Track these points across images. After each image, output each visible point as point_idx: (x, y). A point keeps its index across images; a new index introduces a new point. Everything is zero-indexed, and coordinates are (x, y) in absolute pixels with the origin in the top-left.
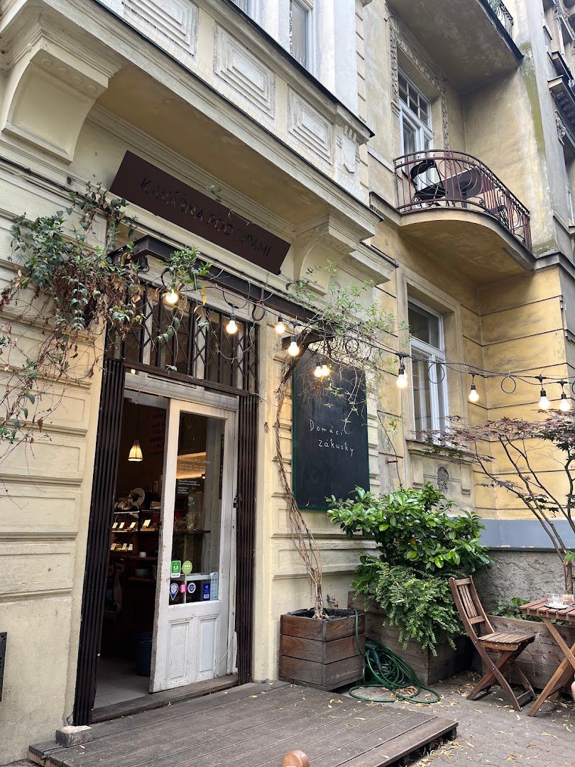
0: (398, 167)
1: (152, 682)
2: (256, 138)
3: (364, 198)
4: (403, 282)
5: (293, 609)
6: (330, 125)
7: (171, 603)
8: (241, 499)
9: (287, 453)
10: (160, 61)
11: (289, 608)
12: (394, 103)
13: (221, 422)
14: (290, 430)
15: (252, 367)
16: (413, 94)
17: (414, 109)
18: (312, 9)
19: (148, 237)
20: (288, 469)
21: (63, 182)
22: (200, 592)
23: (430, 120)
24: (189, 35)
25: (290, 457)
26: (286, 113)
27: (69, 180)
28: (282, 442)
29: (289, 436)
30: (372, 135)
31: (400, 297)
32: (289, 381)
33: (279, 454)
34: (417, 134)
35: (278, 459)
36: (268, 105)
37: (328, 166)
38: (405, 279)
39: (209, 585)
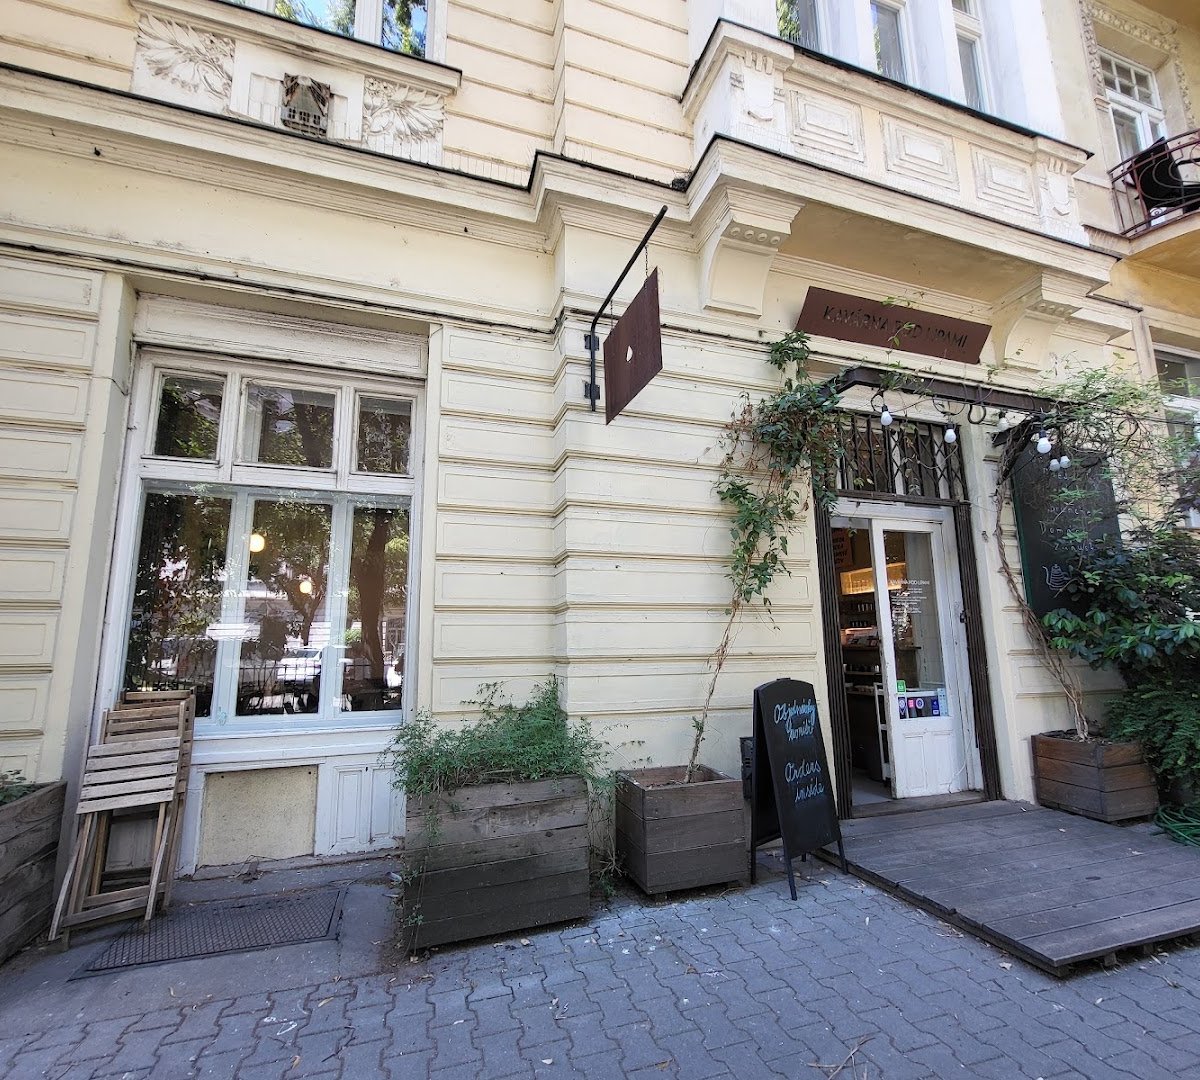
0: (1118, 178)
1: (895, 789)
2: (945, 221)
3: (1085, 239)
4: (1143, 328)
5: (1043, 730)
6: (1027, 167)
7: (903, 717)
8: (969, 615)
9: (1015, 562)
10: (837, 185)
11: (1039, 728)
12: (1099, 97)
13: (926, 536)
14: (1015, 536)
15: (957, 473)
16: (1124, 72)
17: (1126, 90)
18: (979, 37)
19: (861, 368)
20: (1018, 580)
21: (756, 337)
22: (930, 708)
23: (1156, 96)
24: (856, 144)
25: (1018, 566)
26: (972, 179)
27: (760, 333)
28: (1007, 551)
29: (1015, 543)
30: (1090, 155)
31: (1141, 348)
32: (1008, 482)
33: (1004, 562)
34: (1138, 122)
35: (1005, 568)
36: (951, 177)
37: (1034, 219)
38: (1145, 321)
39: (937, 701)
